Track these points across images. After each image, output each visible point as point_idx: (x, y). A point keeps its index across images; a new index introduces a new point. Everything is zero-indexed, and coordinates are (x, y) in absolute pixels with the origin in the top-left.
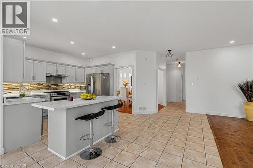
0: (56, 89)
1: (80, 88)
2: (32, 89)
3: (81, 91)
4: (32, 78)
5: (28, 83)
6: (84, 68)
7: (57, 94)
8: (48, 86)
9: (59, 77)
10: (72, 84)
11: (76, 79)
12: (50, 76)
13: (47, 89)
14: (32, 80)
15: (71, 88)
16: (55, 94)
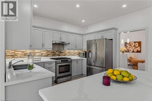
0: (59, 55)
1: (79, 54)
2: (42, 55)
3: (79, 58)
4: (41, 45)
5: (39, 50)
6: (82, 35)
7: (61, 61)
8: (53, 52)
9: (62, 44)
10: (72, 51)
11: (76, 46)
12: (56, 44)
13: (53, 55)
14: (41, 47)
15: (71, 55)
16: (60, 60)
